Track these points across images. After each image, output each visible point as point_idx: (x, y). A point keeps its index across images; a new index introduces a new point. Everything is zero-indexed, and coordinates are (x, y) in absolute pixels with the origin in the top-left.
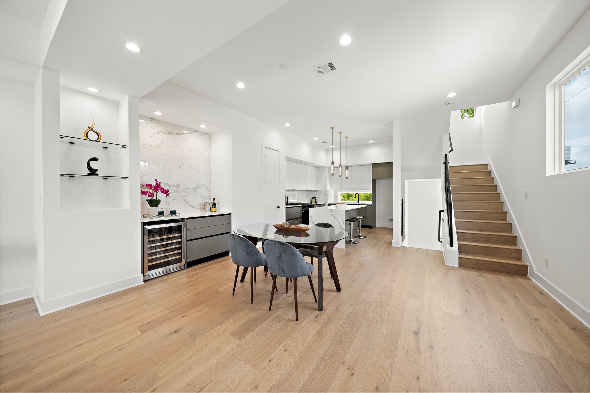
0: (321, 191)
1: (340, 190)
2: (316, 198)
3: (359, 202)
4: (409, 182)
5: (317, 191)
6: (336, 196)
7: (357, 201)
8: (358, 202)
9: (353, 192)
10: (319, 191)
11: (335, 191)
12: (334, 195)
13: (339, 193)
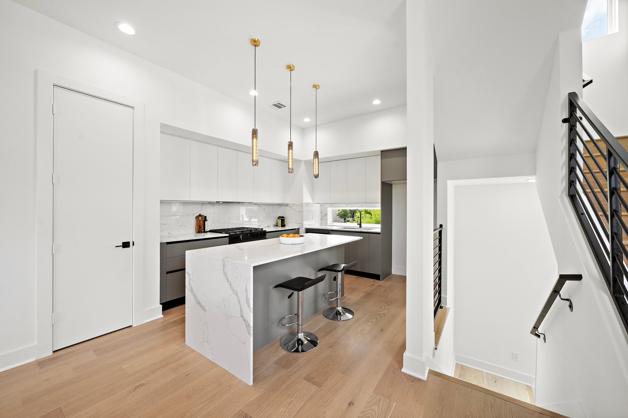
0: (294, 205)
1: (331, 204)
2: (283, 217)
3: (363, 225)
4: (456, 187)
5: (287, 205)
6: (323, 215)
7: (358, 224)
8: (359, 226)
9: (352, 207)
10: (290, 204)
11: (322, 205)
12: (321, 213)
13: (328, 208)
